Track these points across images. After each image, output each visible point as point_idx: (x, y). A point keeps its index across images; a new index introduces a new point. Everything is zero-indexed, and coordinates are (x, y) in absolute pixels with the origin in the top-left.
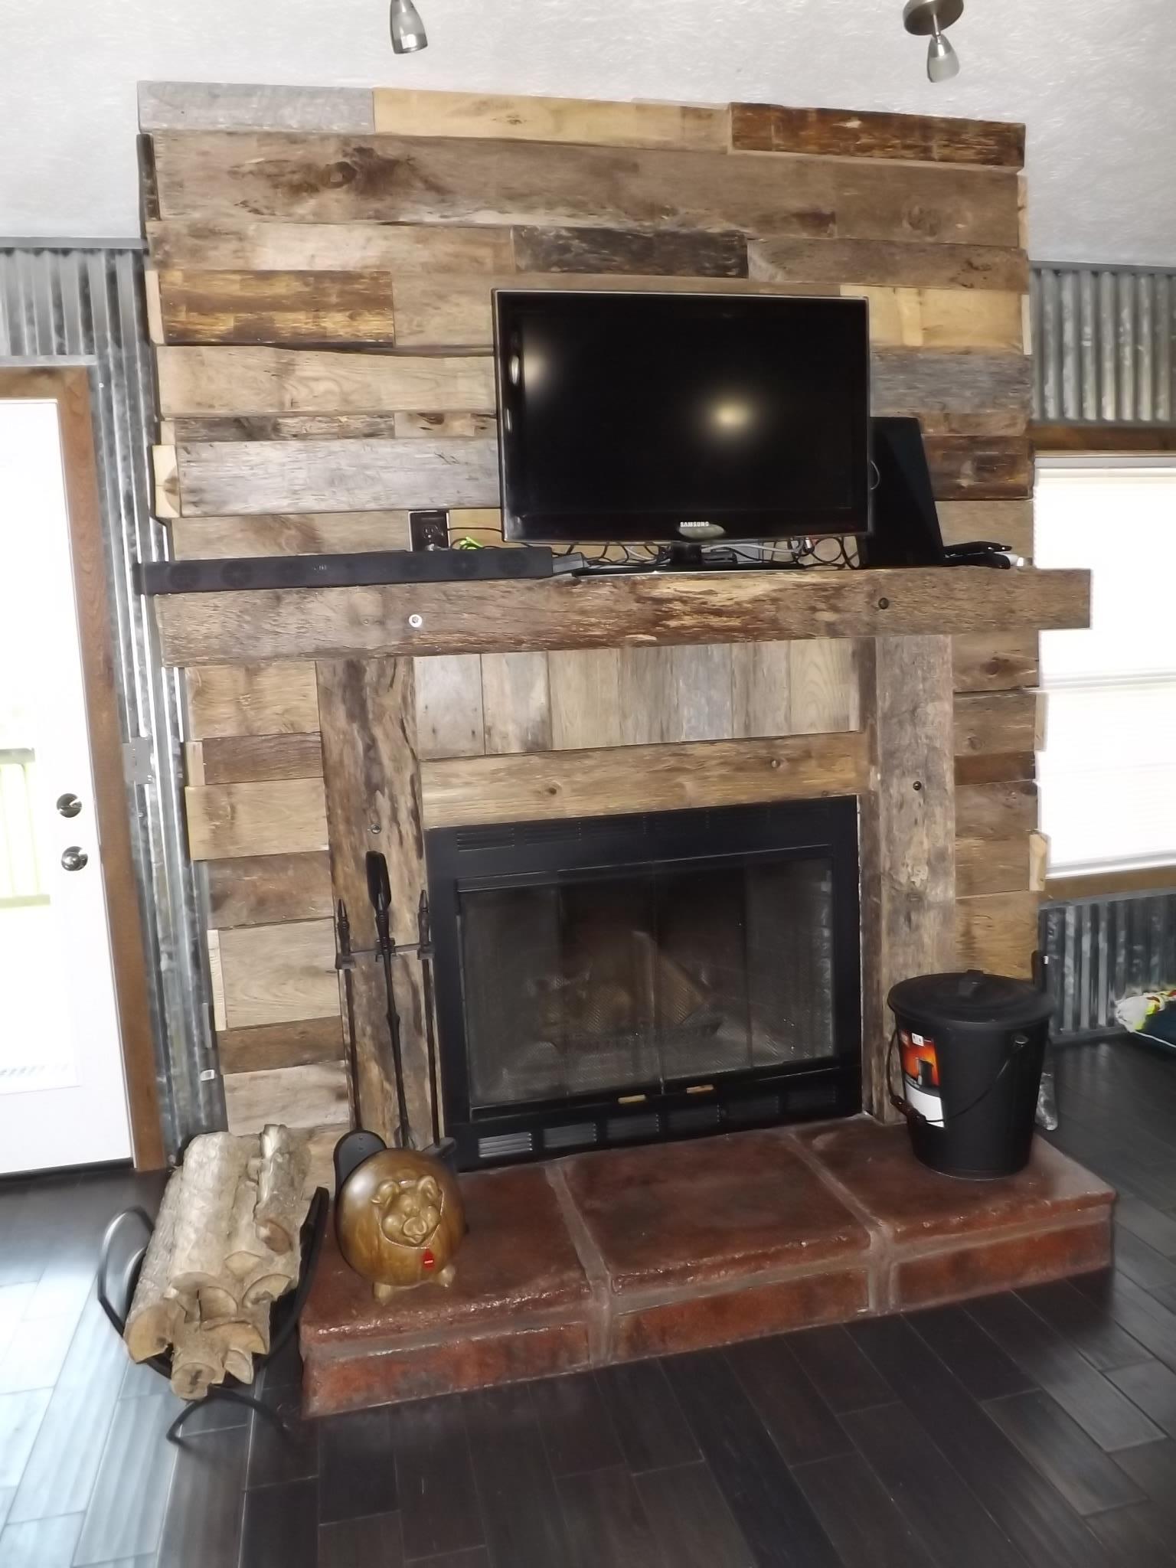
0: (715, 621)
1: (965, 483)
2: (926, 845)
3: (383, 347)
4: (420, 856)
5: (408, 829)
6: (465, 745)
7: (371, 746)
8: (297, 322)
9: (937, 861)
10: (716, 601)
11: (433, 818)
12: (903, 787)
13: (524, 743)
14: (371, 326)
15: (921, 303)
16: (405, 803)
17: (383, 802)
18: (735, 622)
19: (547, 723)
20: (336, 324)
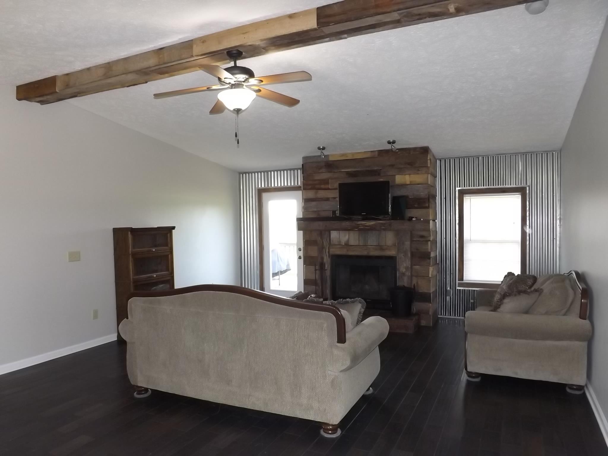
0: (366, 228)
1: (416, 206)
2: (405, 265)
3: (329, 189)
4: (329, 258)
5: (327, 254)
6: (337, 243)
7: (323, 242)
8: (317, 186)
9: (407, 268)
10: (367, 225)
11: (331, 253)
12: (402, 255)
13: (345, 244)
14: (326, 186)
15: (410, 177)
16: (327, 250)
17: (324, 250)
18: (369, 228)
19: (348, 241)
20: (323, 186)
